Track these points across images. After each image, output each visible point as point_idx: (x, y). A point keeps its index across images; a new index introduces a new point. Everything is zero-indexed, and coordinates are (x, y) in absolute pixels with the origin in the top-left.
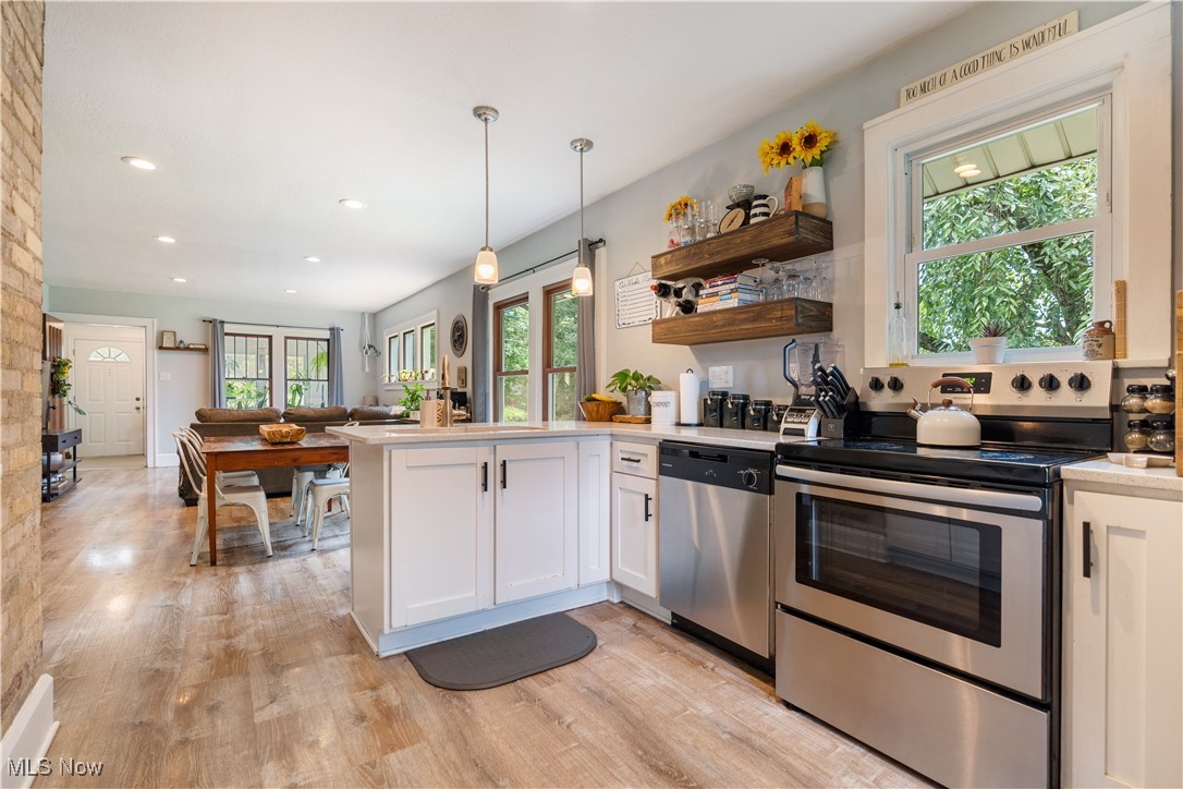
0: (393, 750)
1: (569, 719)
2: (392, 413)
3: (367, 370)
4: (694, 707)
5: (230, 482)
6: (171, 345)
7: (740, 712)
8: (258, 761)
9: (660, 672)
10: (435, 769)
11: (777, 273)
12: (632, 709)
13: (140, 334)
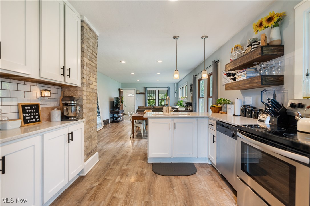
0: (138, 181)
1: (175, 188)
2: (176, 108)
3: (175, 97)
4: (209, 198)
5: (140, 122)
6: (139, 93)
7: (222, 204)
8: (118, 175)
9: (207, 185)
10: (142, 188)
11: (261, 66)
12: (192, 191)
13: (134, 91)
